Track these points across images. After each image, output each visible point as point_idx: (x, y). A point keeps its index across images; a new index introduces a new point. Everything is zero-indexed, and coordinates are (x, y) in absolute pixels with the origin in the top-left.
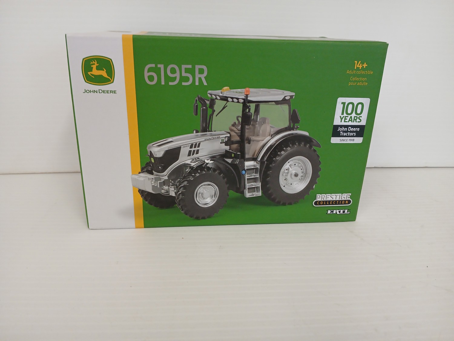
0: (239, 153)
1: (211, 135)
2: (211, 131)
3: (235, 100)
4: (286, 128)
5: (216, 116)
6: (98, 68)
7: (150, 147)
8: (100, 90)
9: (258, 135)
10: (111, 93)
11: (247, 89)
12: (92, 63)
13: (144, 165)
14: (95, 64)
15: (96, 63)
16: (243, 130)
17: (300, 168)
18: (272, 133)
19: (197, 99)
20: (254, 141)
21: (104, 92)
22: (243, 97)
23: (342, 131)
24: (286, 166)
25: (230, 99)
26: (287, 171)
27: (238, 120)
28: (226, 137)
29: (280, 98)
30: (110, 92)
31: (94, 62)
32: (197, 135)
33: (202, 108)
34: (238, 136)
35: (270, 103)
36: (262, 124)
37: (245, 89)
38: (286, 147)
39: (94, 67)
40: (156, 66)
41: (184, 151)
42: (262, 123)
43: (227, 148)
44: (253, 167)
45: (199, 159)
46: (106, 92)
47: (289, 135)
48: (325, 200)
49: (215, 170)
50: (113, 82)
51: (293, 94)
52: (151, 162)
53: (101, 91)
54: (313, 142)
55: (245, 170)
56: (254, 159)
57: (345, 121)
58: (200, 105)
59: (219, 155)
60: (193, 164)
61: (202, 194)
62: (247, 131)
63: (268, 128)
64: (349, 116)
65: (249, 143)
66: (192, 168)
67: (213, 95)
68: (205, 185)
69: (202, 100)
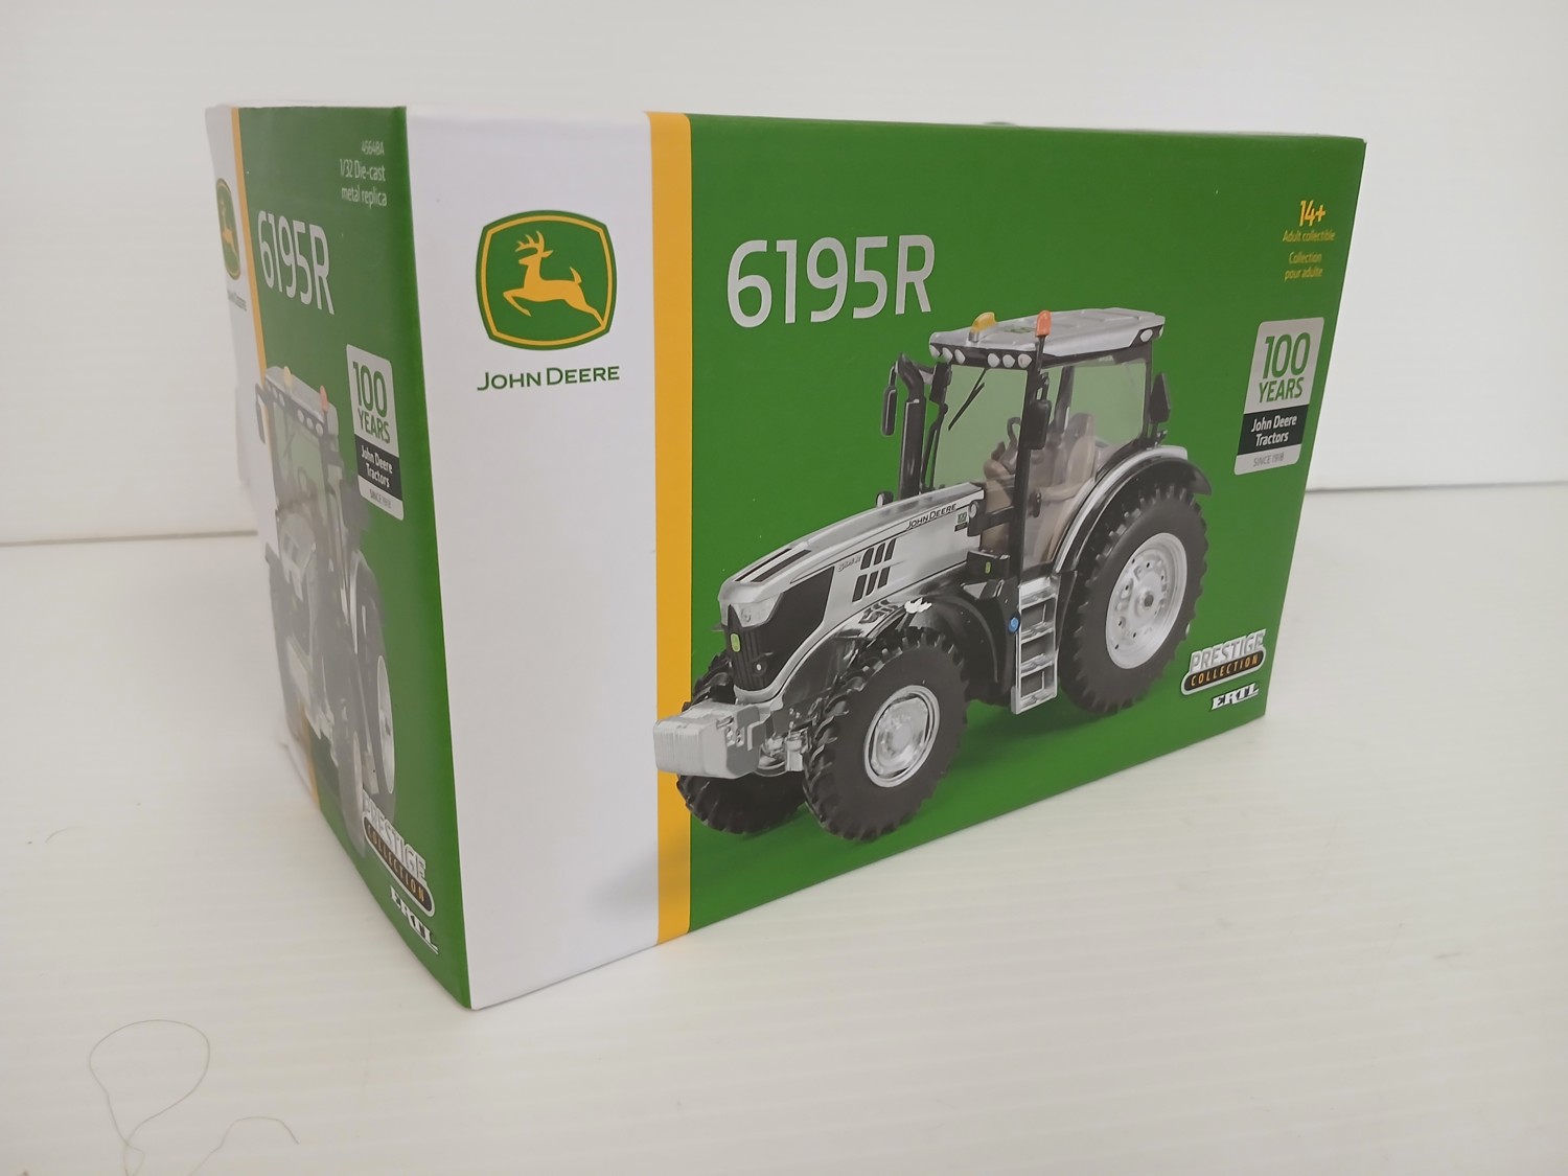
0: (1006, 557)
1: (931, 503)
2: (931, 489)
3: (1008, 360)
4: (1135, 442)
5: (950, 428)
6: (549, 271)
7: (731, 590)
8: (551, 372)
9: (1062, 481)
10: (598, 378)
11: (1044, 314)
12: (523, 246)
13: (704, 671)
14: (533, 251)
15: (540, 246)
16: (1021, 471)
17: (1159, 574)
18: (1099, 466)
19: (896, 370)
20: (1049, 503)
21: (567, 376)
22: (1031, 346)
23: (1259, 432)
24: (1127, 575)
25: (993, 359)
26: (1126, 593)
27: (1010, 432)
28: (972, 503)
29: (1125, 339)
30: (591, 376)
31: (532, 244)
32: (887, 512)
33: (908, 404)
34: (1007, 491)
35: (1101, 359)
36: (1077, 439)
37: (1036, 316)
38: (1131, 511)
39: (533, 264)
40: (772, 246)
41: (843, 584)
42: (1076, 435)
43: (975, 542)
44: (1040, 600)
45: (885, 603)
46: (577, 377)
47: (1141, 464)
48: (1210, 666)
49: (931, 635)
50: (607, 330)
51: (1160, 320)
52: (729, 651)
53: (555, 376)
54: (1194, 478)
55: (1016, 614)
56: (1045, 570)
57: (1269, 400)
58: (903, 391)
59: (949, 576)
60: (866, 629)
61: (889, 736)
62: (1033, 468)
63: (1088, 451)
64: (1279, 380)
65: (1036, 514)
66: (862, 644)
67: (947, 346)
68: (898, 701)
69: (910, 372)
